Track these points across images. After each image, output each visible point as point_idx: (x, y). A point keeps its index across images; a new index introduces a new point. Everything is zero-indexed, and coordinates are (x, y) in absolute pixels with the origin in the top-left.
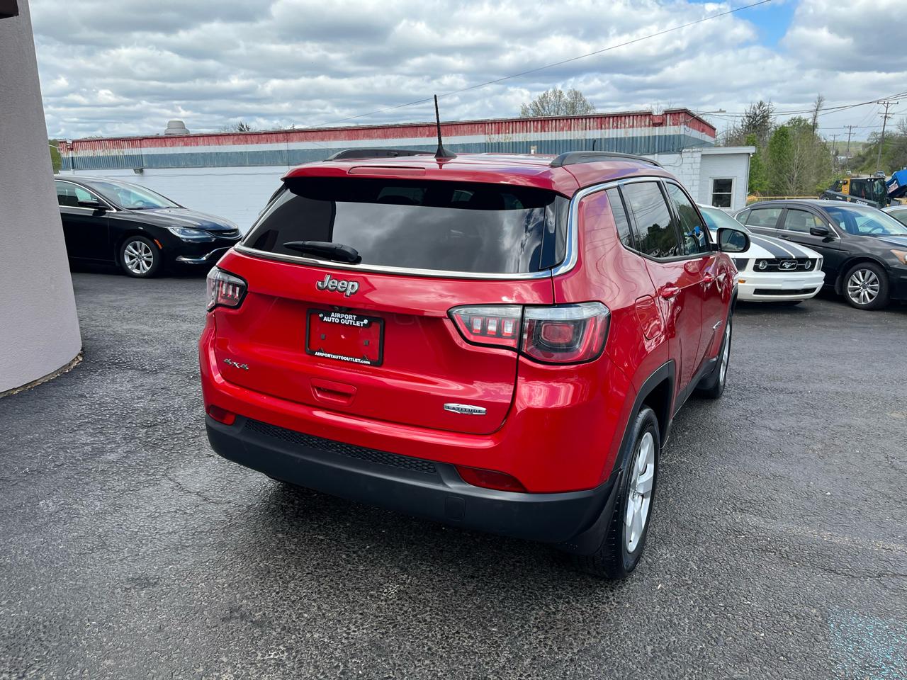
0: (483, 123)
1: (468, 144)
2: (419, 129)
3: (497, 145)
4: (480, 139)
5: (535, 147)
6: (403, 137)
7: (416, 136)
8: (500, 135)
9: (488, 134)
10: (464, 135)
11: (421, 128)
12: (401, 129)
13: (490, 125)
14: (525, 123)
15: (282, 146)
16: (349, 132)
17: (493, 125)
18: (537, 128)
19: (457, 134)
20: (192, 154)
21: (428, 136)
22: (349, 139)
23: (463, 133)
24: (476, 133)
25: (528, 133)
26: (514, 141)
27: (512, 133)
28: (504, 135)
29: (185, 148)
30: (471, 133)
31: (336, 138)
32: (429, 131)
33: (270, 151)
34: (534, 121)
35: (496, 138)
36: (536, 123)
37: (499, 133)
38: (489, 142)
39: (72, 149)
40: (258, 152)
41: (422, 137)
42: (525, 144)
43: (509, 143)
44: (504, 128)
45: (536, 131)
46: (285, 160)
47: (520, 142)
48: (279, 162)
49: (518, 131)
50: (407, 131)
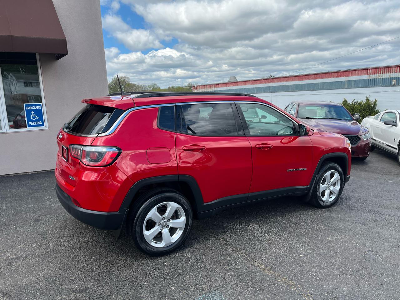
0: (366, 69)
1: (358, 80)
2: (332, 74)
3: (374, 80)
4: (365, 77)
5: (395, 80)
6: (324, 78)
7: (331, 77)
8: (376, 75)
9: (369, 74)
10: (355, 75)
11: (334, 74)
12: (324, 75)
13: (370, 70)
14: (390, 68)
15: (270, 85)
16: (299, 77)
17: (372, 70)
18: (397, 71)
19: (352, 76)
20: (235, 89)
21: (337, 77)
22: (299, 80)
23: (356, 75)
24: (363, 74)
25: (392, 73)
26: (383, 77)
27: (383, 73)
28: (378, 75)
29: (233, 87)
30: (360, 74)
31: (293, 80)
32: (338, 75)
33: (265, 87)
34: (395, 67)
35: (373, 76)
36: (396, 68)
37: (375, 74)
38: (369, 78)
39: (196, 89)
40: (260, 87)
41: (334, 77)
42: (389, 79)
43: (380, 78)
44: (378, 71)
45: (396, 72)
46: (271, 90)
47: (386, 78)
48: (268, 91)
49: (386, 72)
50: (326, 75)
